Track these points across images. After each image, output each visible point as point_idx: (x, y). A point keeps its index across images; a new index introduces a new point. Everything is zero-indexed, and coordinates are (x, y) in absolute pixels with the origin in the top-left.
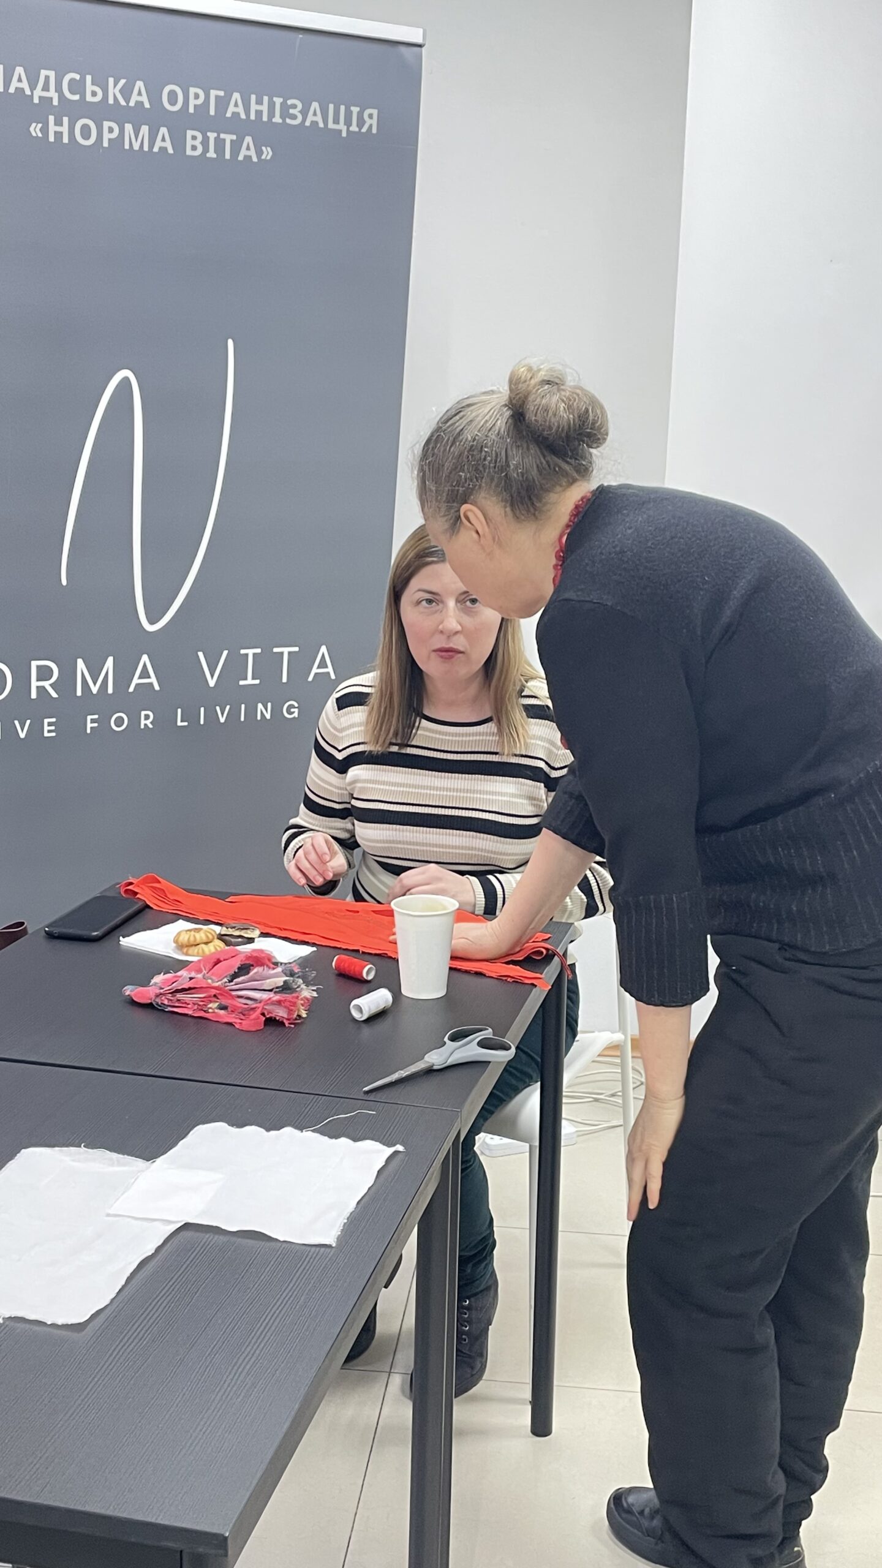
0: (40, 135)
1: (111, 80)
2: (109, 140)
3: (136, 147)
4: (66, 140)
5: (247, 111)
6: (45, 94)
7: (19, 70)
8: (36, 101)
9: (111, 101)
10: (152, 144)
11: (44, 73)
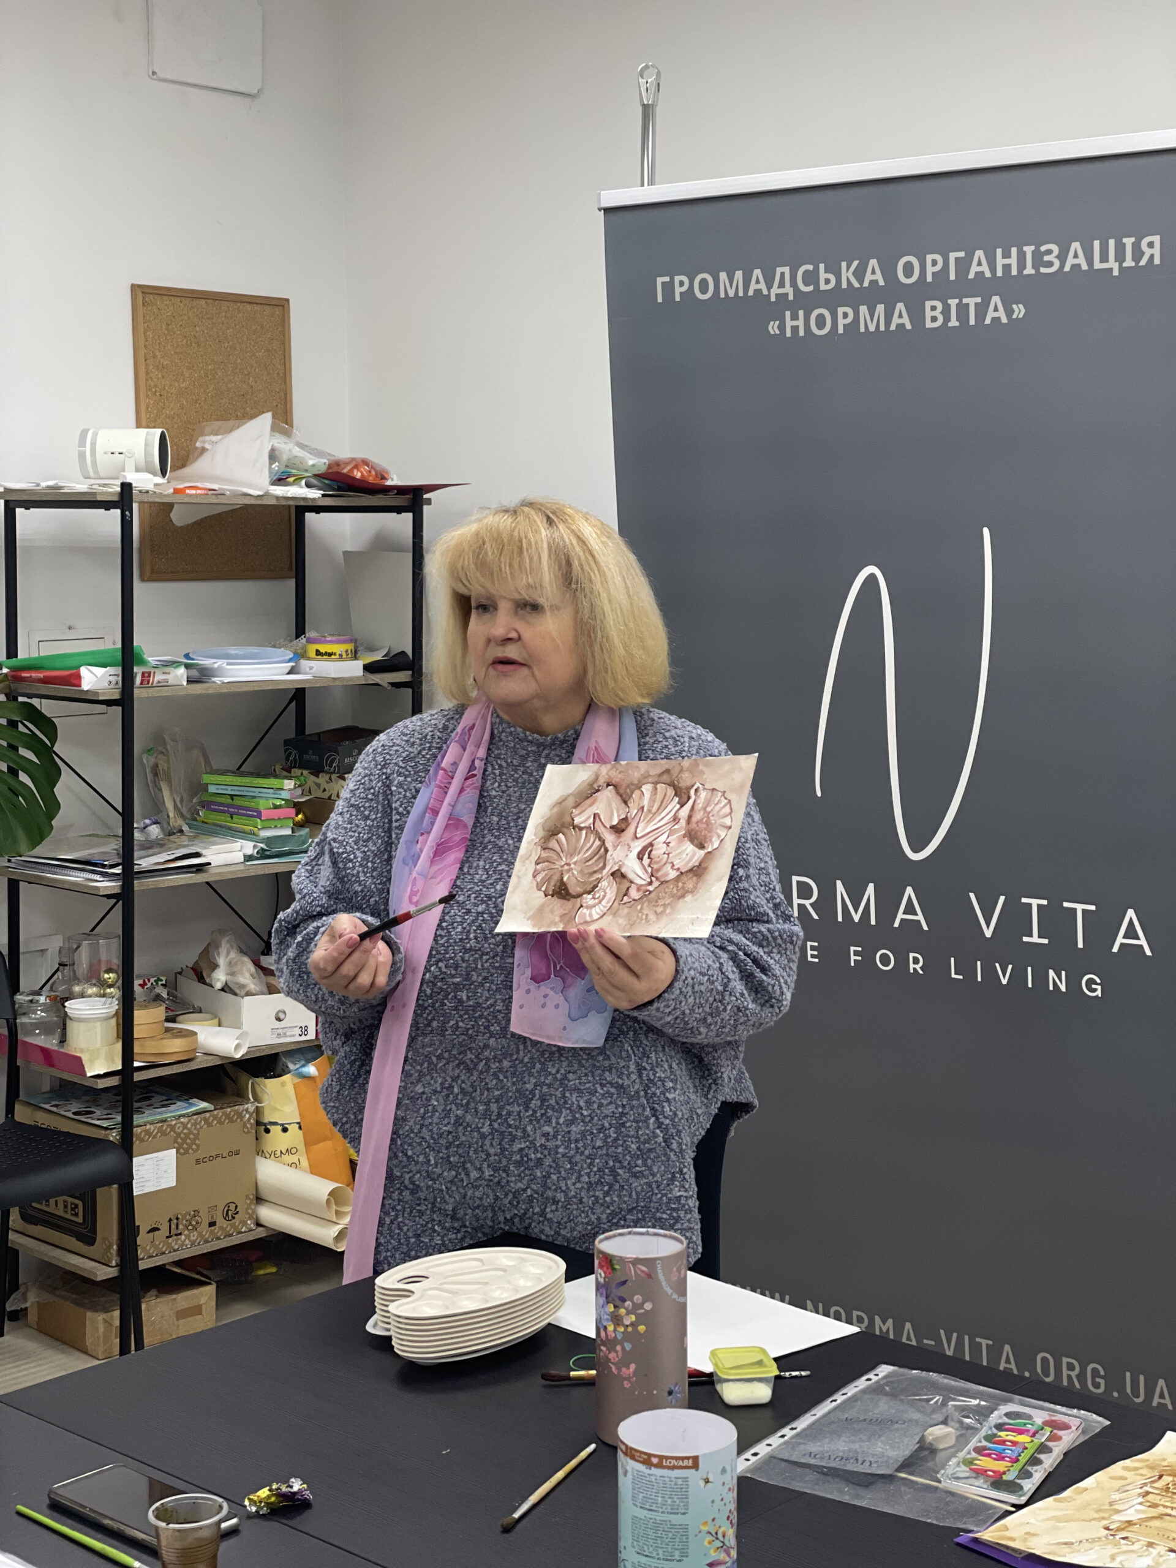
0: (778, 332)
1: (844, 265)
2: (844, 325)
3: (872, 328)
4: (802, 333)
5: (993, 267)
6: (781, 291)
7: (757, 272)
8: (773, 299)
9: (844, 285)
10: (888, 321)
11: (779, 270)
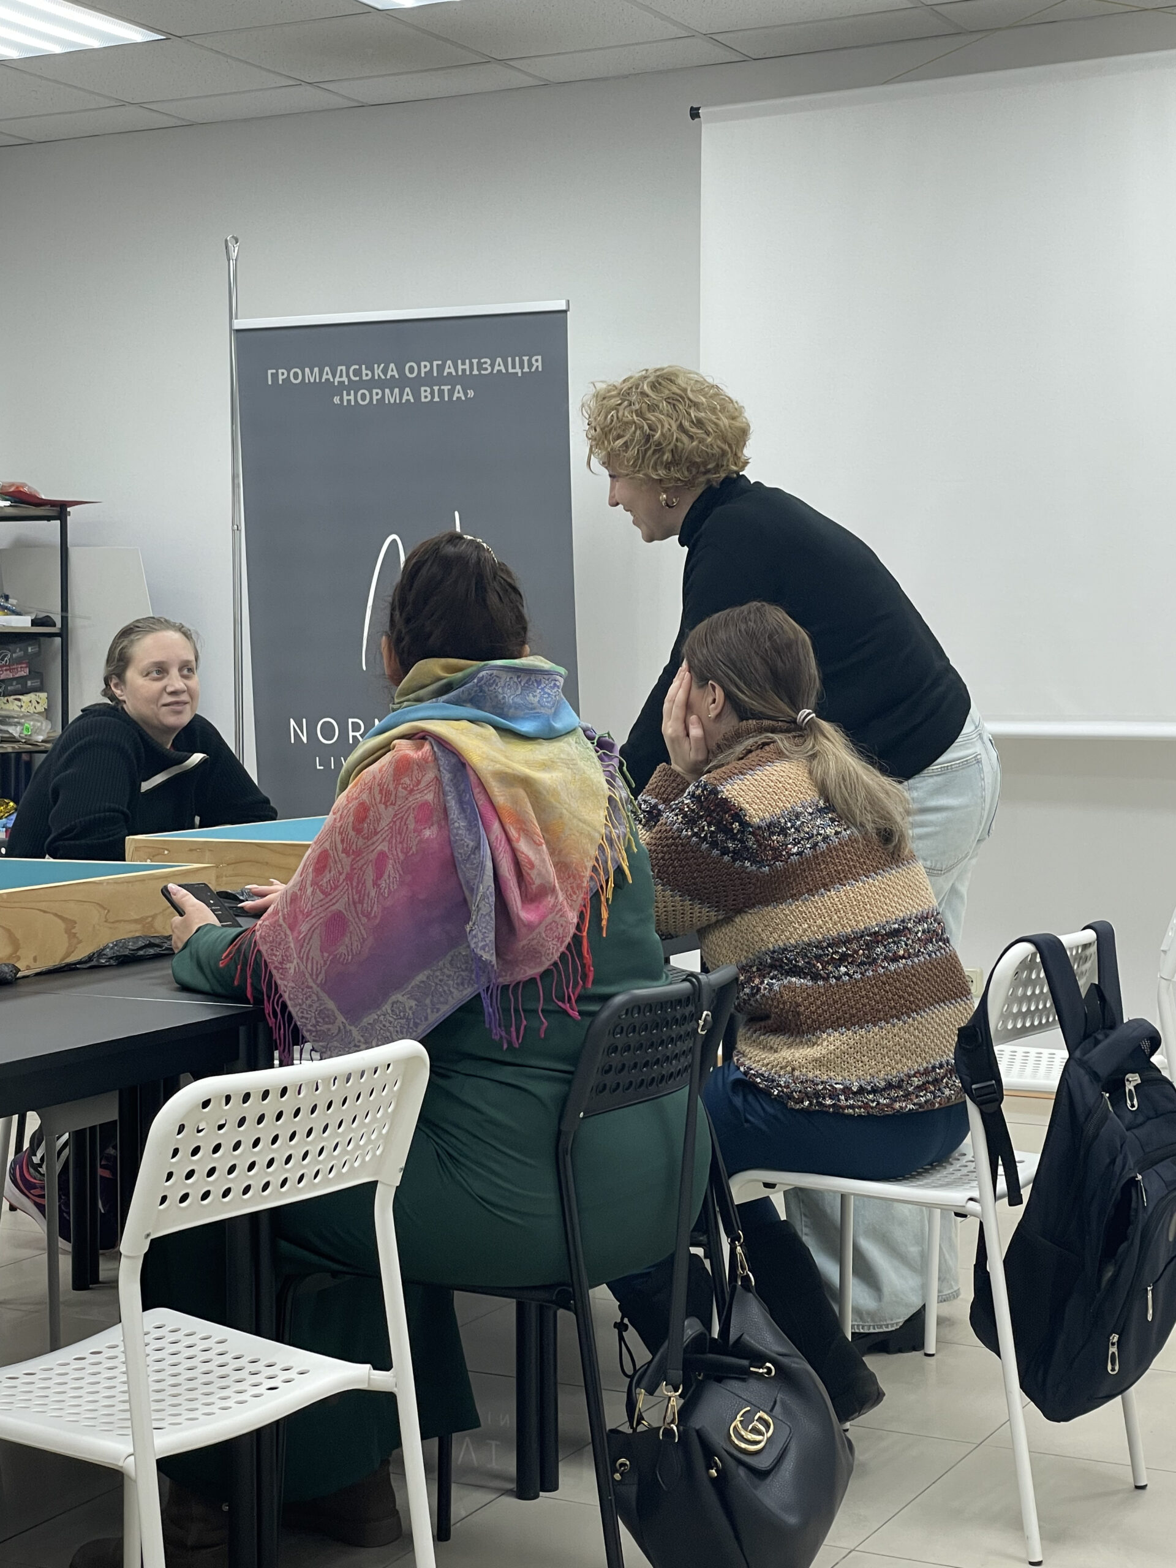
0: (339, 402)
1: (376, 366)
2: (377, 400)
3: (392, 401)
4: (353, 403)
5: (456, 371)
6: (341, 379)
7: (327, 369)
8: (336, 384)
9: (376, 377)
10: (401, 398)
11: (339, 368)
